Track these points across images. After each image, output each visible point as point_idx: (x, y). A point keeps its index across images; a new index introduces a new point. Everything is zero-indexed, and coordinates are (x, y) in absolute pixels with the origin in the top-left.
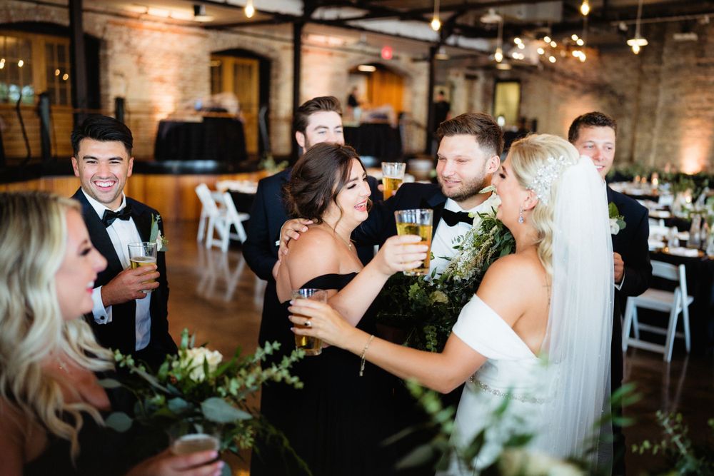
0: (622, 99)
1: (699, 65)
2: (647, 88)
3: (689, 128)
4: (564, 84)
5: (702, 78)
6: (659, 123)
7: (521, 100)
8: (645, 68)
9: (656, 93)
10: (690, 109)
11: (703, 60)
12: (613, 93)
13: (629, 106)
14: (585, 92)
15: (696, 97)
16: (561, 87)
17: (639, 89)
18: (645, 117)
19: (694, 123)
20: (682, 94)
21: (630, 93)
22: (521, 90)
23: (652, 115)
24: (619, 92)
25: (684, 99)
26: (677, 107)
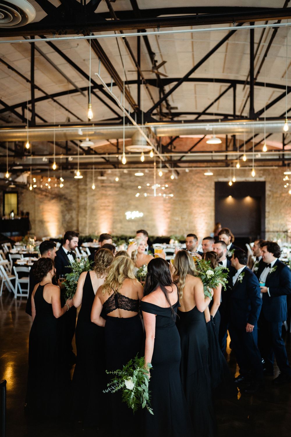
0: (71, 202)
1: (102, 186)
2: (82, 196)
3: (102, 215)
4: (42, 195)
5: (104, 192)
6: (88, 212)
7: (18, 203)
8: (80, 187)
9: (86, 199)
10: (101, 206)
11: (104, 185)
12: (66, 198)
13: (74, 205)
14: (53, 198)
15: (103, 201)
16: (40, 196)
17: (78, 197)
18: (82, 210)
19: (103, 212)
20: (97, 199)
21: (74, 198)
22: (18, 197)
23: (85, 209)
24: (69, 198)
25: (98, 201)
26: (95, 205)
